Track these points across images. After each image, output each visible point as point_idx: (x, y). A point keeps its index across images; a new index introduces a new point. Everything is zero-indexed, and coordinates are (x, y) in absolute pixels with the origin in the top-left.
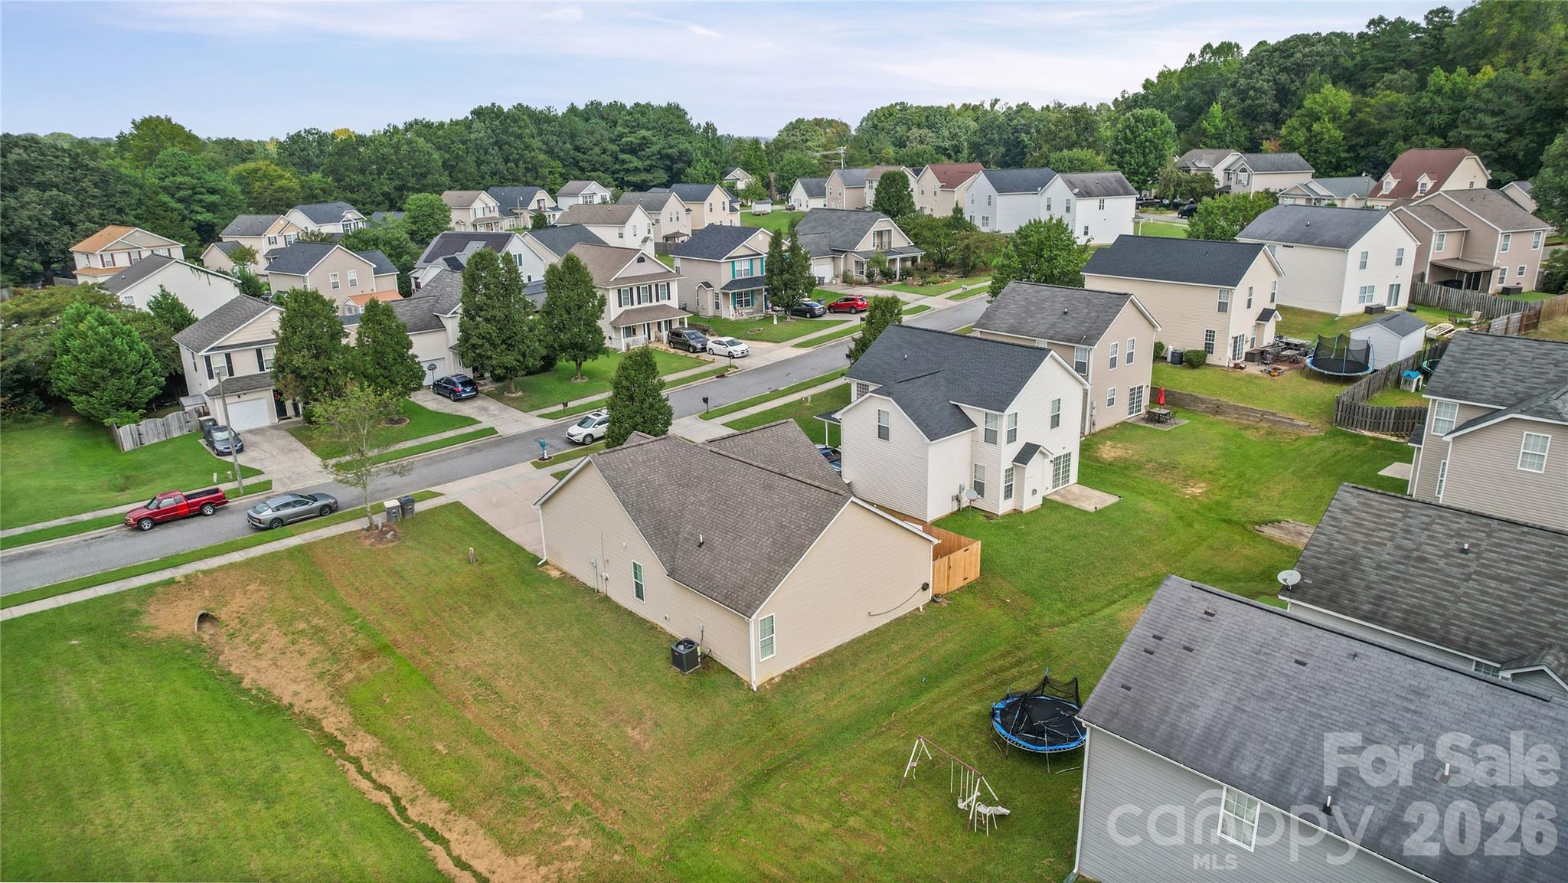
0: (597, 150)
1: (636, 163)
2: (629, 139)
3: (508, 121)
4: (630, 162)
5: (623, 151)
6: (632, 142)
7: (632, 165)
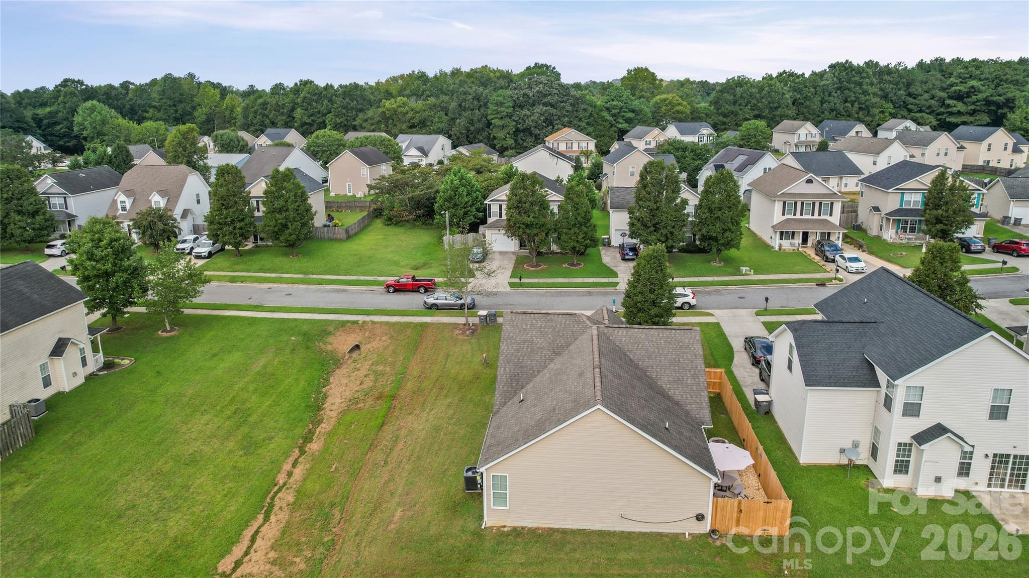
0: (926, 96)
1: (960, 106)
2: (958, 88)
3: (854, 73)
4: (955, 106)
5: (950, 98)
6: (960, 90)
7: (955, 109)
